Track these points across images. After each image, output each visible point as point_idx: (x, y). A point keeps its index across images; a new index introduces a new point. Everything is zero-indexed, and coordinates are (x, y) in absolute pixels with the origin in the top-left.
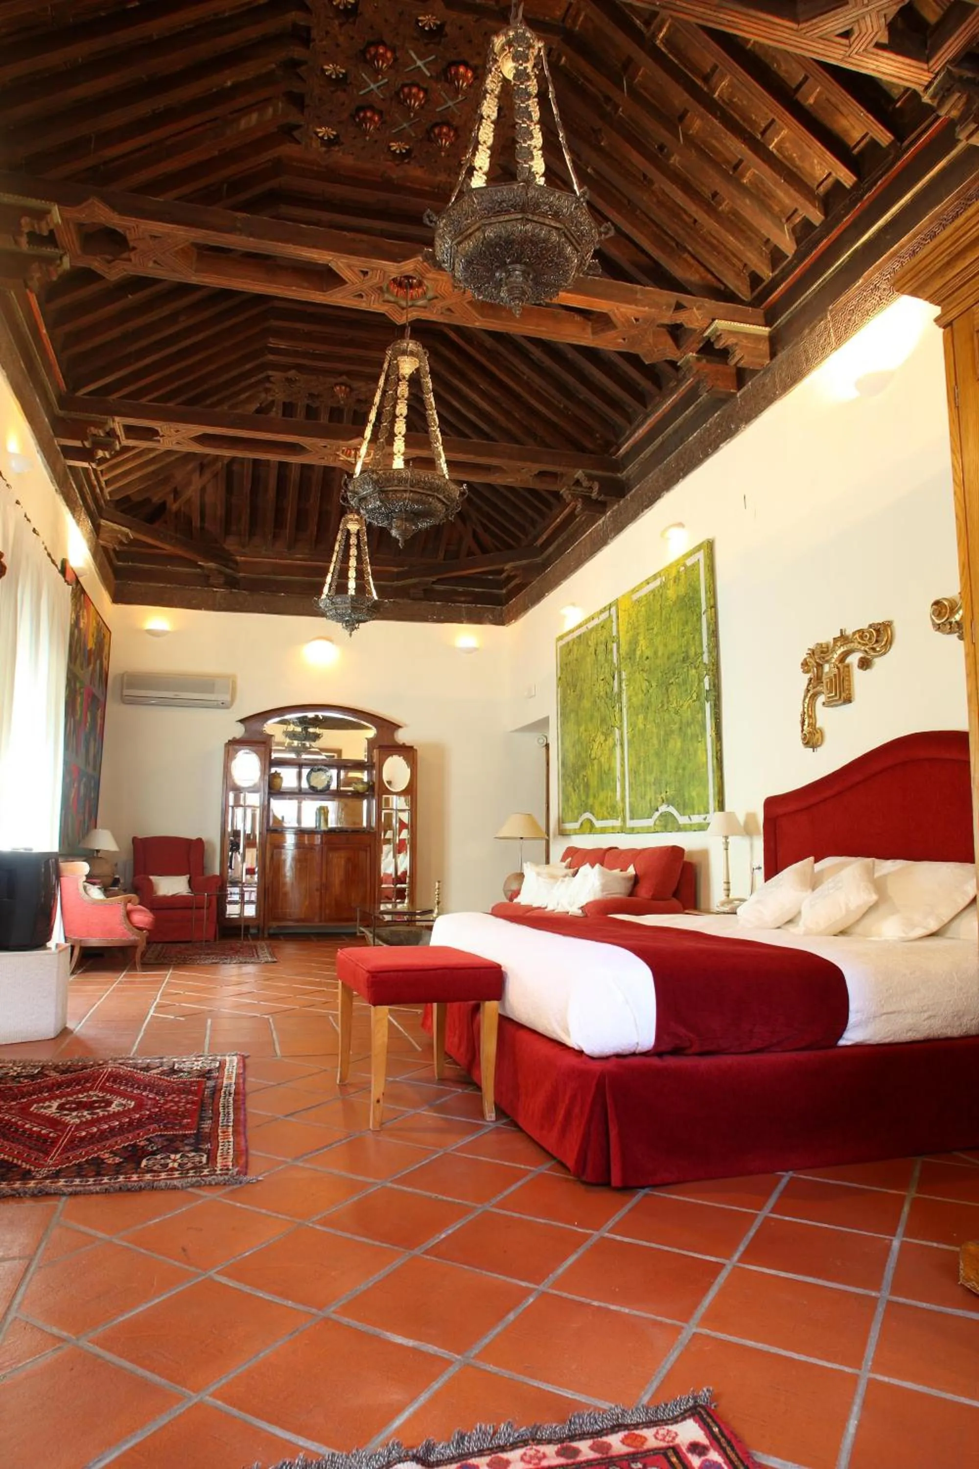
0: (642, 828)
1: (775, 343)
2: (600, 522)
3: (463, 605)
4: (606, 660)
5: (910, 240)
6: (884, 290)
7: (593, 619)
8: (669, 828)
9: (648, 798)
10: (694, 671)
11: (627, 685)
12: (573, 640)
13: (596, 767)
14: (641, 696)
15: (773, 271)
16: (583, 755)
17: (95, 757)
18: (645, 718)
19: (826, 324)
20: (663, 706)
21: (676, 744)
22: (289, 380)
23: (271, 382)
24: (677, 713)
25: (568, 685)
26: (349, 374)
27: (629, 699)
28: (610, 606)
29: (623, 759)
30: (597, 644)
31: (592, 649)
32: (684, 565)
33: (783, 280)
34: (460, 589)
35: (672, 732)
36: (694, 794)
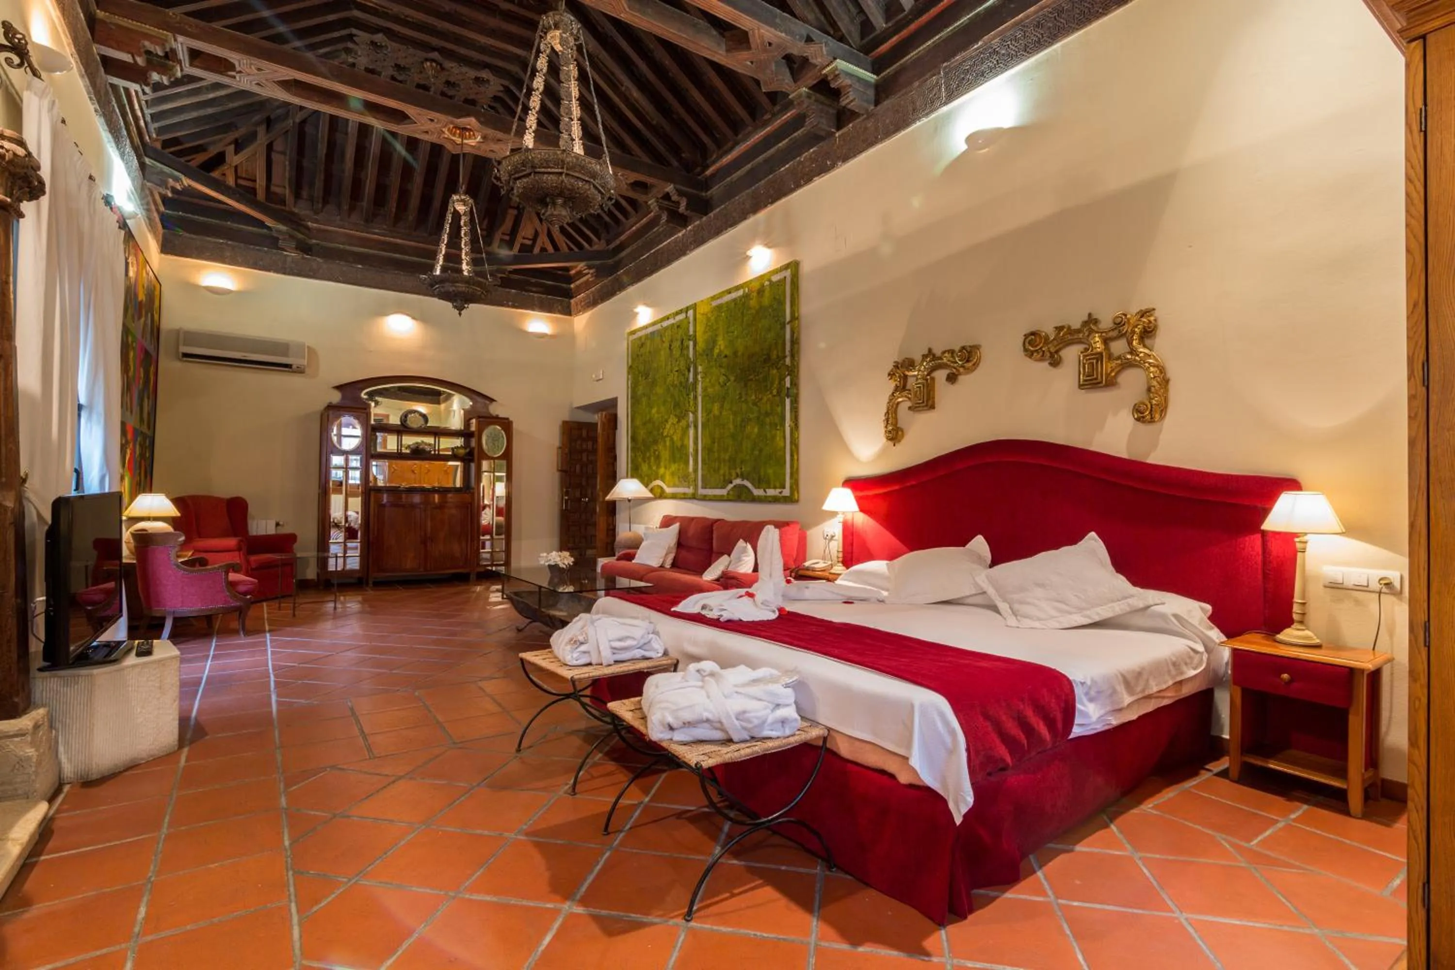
0: (715, 496)
1: (882, 91)
2: (680, 234)
3: (536, 295)
4: (682, 355)
5: (1036, 12)
6: (1003, 55)
7: (668, 319)
8: (743, 498)
9: (722, 472)
10: (775, 371)
11: (702, 378)
12: (647, 335)
13: (668, 443)
14: (717, 387)
15: (886, 23)
16: (655, 433)
17: (149, 414)
18: (722, 407)
19: (938, 79)
20: (740, 398)
21: (753, 430)
22: (373, 43)
23: (355, 42)
24: (755, 404)
25: (640, 372)
26: (441, 51)
27: (705, 389)
28: (687, 309)
29: (696, 438)
30: (672, 341)
31: (666, 345)
32: (770, 280)
33: (895, 33)
34: (533, 280)
35: (750, 420)
36: (770, 471)
